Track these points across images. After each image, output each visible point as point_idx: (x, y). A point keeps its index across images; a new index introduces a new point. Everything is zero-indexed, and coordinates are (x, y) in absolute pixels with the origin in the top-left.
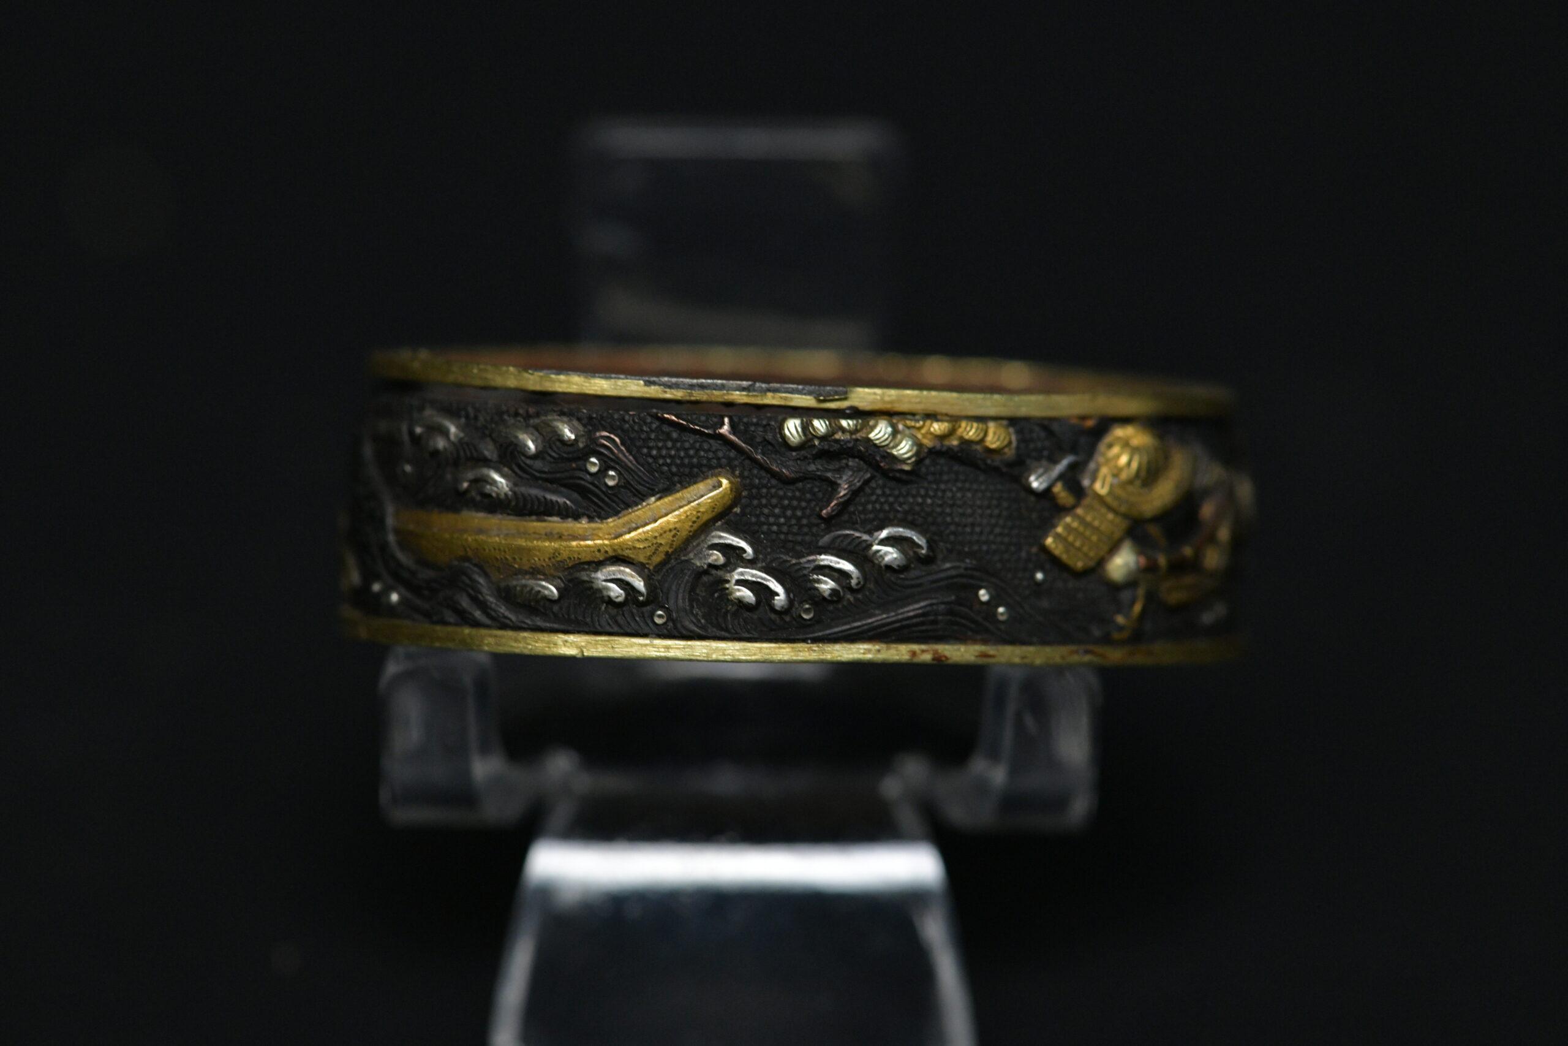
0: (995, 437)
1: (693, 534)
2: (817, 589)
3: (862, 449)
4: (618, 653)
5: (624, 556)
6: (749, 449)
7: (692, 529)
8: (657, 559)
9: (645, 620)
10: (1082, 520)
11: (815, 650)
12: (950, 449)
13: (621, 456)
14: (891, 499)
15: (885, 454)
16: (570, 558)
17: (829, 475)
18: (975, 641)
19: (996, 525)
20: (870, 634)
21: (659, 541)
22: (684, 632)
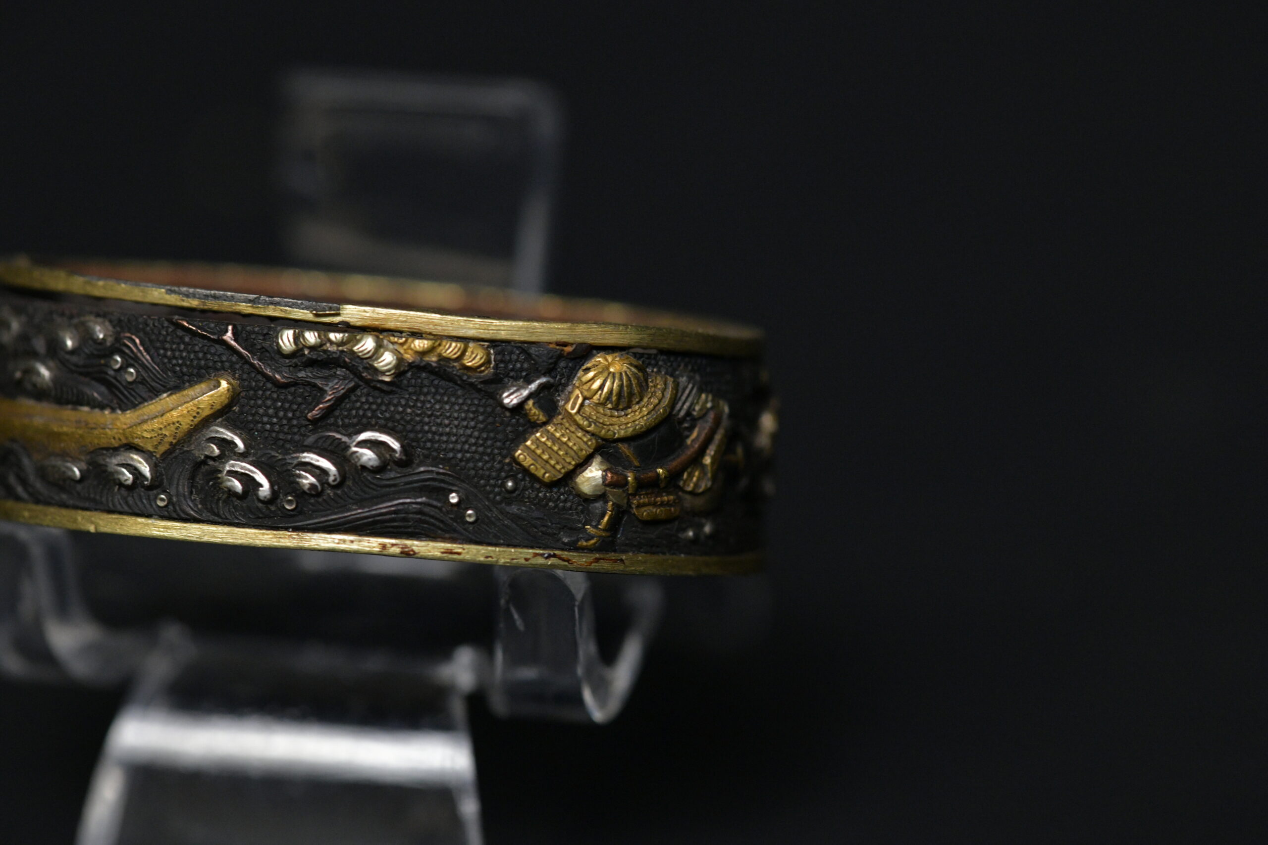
0: (474, 358)
1: (194, 428)
2: (298, 483)
3: (347, 360)
4: (125, 530)
5: (134, 444)
6: (247, 355)
7: (192, 423)
8: (163, 449)
9: (150, 502)
10: (551, 437)
11: (295, 538)
12: (428, 365)
13: (139, 355)
14: (374, 407)
15: (368, 365)
16: (91, 443)
17: (319, 382)
18: (444, 540)
19: (470, 436)
20: (347, 526)
21: (164, 433)
22: (183, 515)
